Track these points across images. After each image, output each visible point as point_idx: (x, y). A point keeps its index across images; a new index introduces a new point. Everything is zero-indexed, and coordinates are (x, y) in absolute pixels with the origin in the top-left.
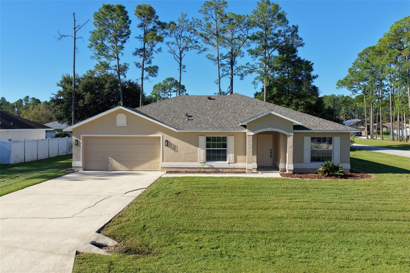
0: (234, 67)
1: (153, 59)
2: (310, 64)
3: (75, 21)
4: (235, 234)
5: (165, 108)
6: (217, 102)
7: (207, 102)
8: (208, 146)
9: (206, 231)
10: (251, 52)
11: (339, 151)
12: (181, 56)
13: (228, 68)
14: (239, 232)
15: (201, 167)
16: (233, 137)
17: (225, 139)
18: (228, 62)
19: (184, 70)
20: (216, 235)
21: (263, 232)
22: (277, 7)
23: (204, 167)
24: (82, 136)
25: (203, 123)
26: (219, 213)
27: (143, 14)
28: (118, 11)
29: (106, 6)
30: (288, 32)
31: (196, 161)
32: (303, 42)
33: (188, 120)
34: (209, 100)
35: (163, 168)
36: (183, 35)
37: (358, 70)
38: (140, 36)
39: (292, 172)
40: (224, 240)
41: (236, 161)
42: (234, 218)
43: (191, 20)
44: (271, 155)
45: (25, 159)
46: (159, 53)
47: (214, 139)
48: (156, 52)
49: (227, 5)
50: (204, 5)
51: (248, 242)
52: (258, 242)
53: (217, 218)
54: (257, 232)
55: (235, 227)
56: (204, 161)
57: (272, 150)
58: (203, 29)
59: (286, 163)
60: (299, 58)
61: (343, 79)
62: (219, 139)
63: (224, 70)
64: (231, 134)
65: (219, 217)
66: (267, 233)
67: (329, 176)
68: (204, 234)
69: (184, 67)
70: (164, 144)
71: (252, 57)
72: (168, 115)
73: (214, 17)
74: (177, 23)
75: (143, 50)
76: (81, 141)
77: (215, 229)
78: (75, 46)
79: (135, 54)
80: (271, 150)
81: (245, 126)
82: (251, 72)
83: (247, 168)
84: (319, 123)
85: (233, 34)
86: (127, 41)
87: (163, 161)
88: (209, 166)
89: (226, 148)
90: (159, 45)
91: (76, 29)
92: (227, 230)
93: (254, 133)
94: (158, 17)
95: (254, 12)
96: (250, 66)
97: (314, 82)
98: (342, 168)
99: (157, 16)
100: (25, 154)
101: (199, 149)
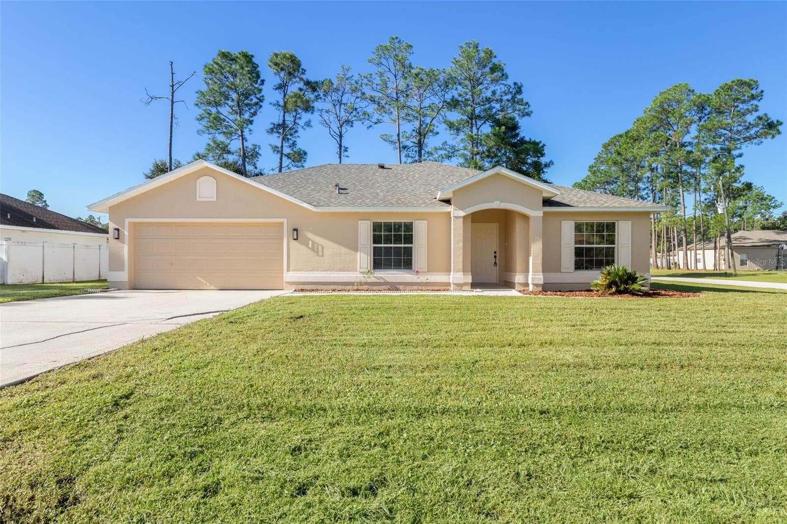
0: (423, 152)
1: (298, 139)
2: (541, 145)
3: (173, 74)
4: (447, 422)
5: (298, 179)
6: (395, 172)
7: (377, 171)
8: (376, 240)
9: (342, 410)
10: (451, 125)
11: (630, 248)
12: (341, 133)
13: (414, 152)
14: (458, 412)
15: (363, 280)
16: (425, 221)
17: (409, 227)
18: (414, 143)
19: (346, 154)
20: (377, 425)
21: (542, 413)
22: (490, 54)
23: (369, 280)
24: (127, 221)
25: (367, 198)
26: (390, 357)
27: (281, 65)
28: (242, 61)
29: (223, 53)
30: (506, 94)
31: (354, 269)
32: (530, 109)
33: (339, 193)
34: (381, 170)
35: (289, 284)
36: (344, 101)
37: (603, 168)
38: (278, 102)
39: (540, 289)
40: (406, 448)
41: (430, 270)
42: (437, 368)
43: (356, 78)
44: (495, 263)
45: (43, 277)
46: (308, 129)
47: (388, 227)
48: (303, 127)
49: (414, 50)
50: (376, 50)
51: (503, 455)
52: (539, 451)
53: (386, 368)
54: (523, 412)
55: (444, 394)
56: (369, 269)
57: (498, 253)
58: (375, 89)
59: (529, 271)
60: (522, 139)
61: (581, 181)
62: (398, 227)
63: (408, 156)
64: (421, 216)
65: (390, 367)
66: (558, 415)
67: (619, 292)
68: (335, 420)
69: (346, 150)
70: (291, 235)
71: (451, 134)
72: (302, 187)
73: (393, 69)
74: (336, 83)
75: (283, 125)
76: (126, 233)
77: (374, 403)
78: (172, 114)
79: (271, 131)
80: (495, 253)
81: (448, 202)
82: (449, 157)
83: (453, 281)
84: (588, 198)
85: (422, 101)
86: (258, 112)
87: (288, 271)
88: (378, 280)
89: (412, 244)
90: (305, 116)
91: (175, 88)
92: (416, 404)
93: (466, 212)
94: (305, 71)
95: (453, 61)
96: (448, 146)
97: (547, 172)
98: (642, 278)
99: (303, 69)
100: (43, 268)
101: (359, 245)
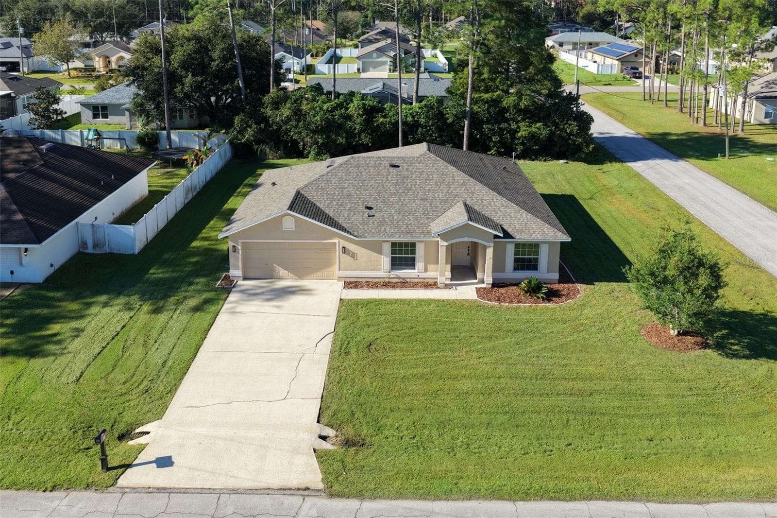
7: (389, 173)
8: (393, 252)
11: (547, 259)
15: (385, 276)
16: (423, 244)
17: (413, 245)
23: (389, 277)
24: (240, 241)
31: (379, 270)
33: (368, 215)
34: (391, 169)
35: (340, 278)
39: (490, 286)
41: (426, 270)
44: (468, 253)
45: (147, 239)
47: (400, 244)
56: (389, 270)
59: (484, 272)
62: (406, 245)
64: (421, 241)
70: (341, 250)
76: (240, 248)
80: (469, 247)
87: (339, 270)
88: (395, 276)
89: (415, 255)
93: (448, 243)
100: (147, 233)
101: (382, 256)
